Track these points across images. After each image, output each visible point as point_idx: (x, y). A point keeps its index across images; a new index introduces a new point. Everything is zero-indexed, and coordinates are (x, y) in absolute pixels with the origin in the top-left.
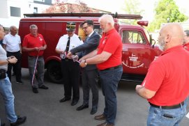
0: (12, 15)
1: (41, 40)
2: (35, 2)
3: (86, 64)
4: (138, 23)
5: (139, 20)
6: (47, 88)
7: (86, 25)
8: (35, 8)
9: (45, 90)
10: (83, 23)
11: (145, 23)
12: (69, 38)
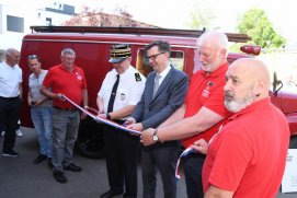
0: (9, 29)
1: (80, 78)
2: (48, 9)
3: (156, 138)
4: (242, 49)
5: (243, 44)
6: (79, 170)
7: (155, 50)
8: (47, 19)
10: (150, 47)
11: (256, 49)
12: (118, 76)
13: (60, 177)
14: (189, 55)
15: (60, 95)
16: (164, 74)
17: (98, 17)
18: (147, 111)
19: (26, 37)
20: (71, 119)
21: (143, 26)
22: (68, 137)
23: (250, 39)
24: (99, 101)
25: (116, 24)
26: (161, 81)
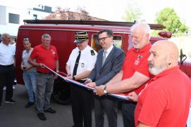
0: (10, 22)
1: (54, 53)
2: (35, 9)
4: (160, 34)
5: (160, 31)
6: (54, 112)
8: (34, 15)
9: (51, 114)
11: (169, 34)
12: (80, 52)
13: (41, 117)
14: (125, 38)
15: (41, 64)
16: (109, 50)
17: (67, 14)
18: (98, 74)
19: (21, 27)
20: (48, 79)
21: (95, 20)
22: (47, 91)
23: (165, 28)
24: (67, 68)
25: (78, 18)
26: (107, 55)
